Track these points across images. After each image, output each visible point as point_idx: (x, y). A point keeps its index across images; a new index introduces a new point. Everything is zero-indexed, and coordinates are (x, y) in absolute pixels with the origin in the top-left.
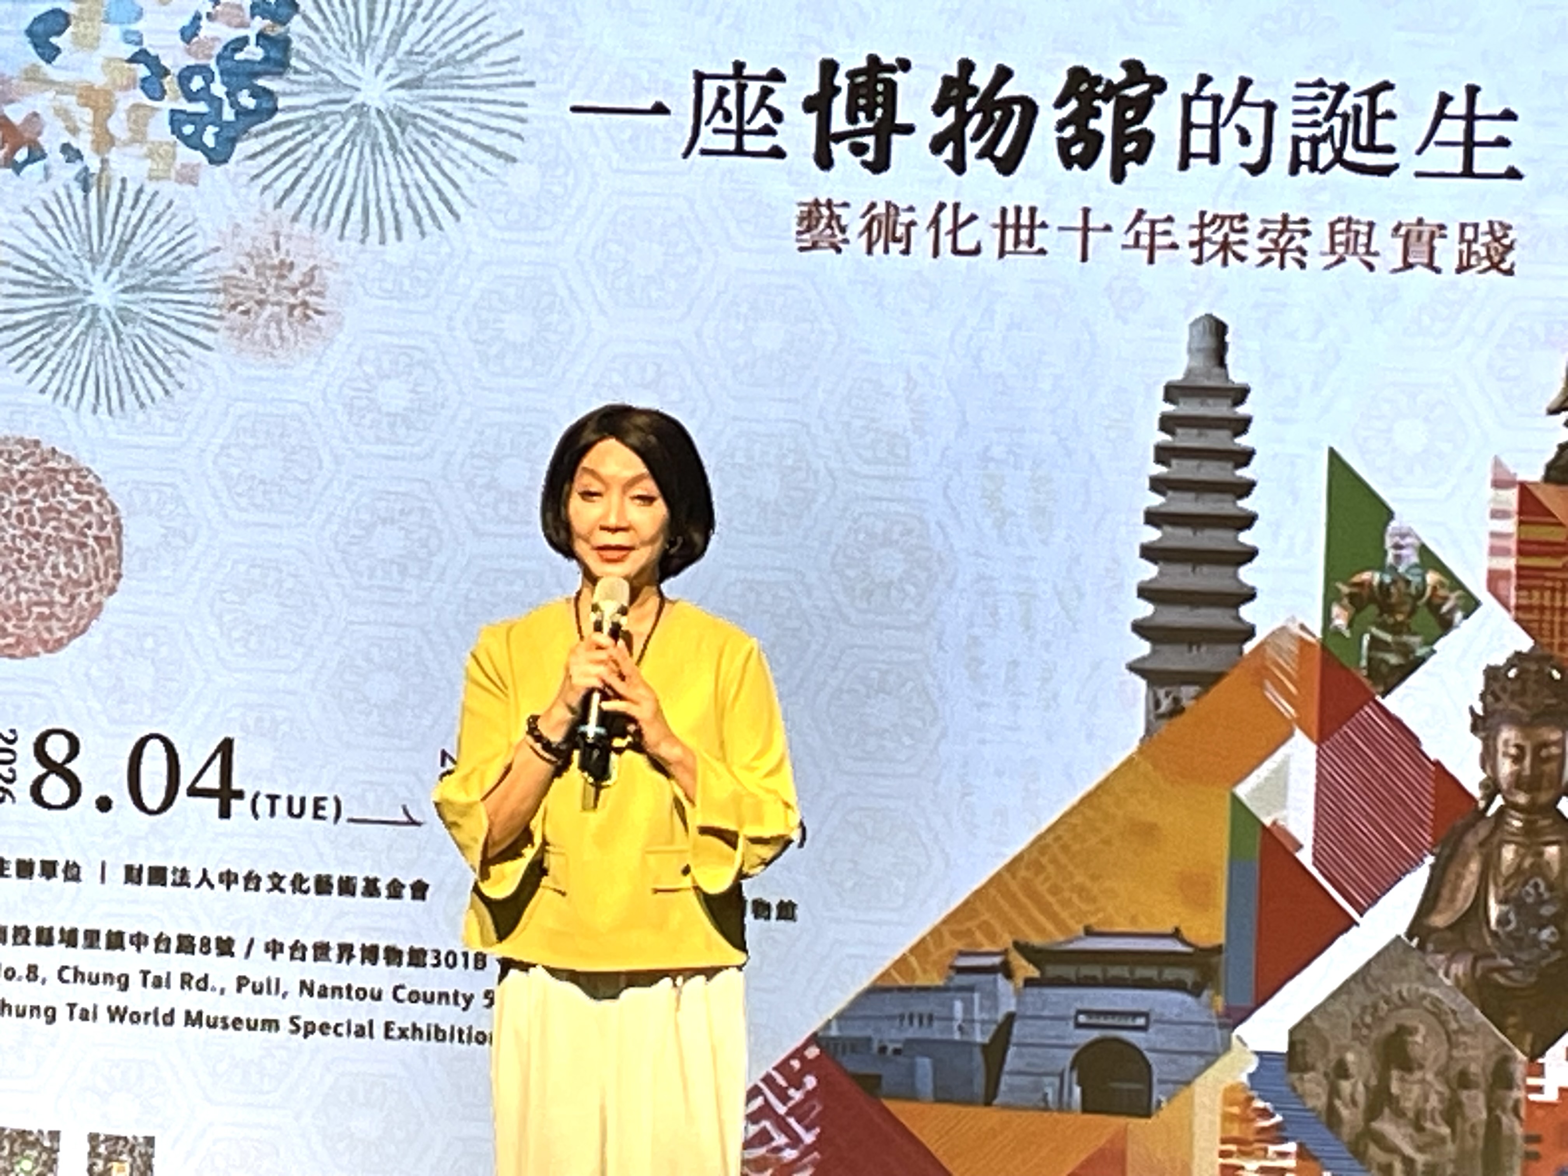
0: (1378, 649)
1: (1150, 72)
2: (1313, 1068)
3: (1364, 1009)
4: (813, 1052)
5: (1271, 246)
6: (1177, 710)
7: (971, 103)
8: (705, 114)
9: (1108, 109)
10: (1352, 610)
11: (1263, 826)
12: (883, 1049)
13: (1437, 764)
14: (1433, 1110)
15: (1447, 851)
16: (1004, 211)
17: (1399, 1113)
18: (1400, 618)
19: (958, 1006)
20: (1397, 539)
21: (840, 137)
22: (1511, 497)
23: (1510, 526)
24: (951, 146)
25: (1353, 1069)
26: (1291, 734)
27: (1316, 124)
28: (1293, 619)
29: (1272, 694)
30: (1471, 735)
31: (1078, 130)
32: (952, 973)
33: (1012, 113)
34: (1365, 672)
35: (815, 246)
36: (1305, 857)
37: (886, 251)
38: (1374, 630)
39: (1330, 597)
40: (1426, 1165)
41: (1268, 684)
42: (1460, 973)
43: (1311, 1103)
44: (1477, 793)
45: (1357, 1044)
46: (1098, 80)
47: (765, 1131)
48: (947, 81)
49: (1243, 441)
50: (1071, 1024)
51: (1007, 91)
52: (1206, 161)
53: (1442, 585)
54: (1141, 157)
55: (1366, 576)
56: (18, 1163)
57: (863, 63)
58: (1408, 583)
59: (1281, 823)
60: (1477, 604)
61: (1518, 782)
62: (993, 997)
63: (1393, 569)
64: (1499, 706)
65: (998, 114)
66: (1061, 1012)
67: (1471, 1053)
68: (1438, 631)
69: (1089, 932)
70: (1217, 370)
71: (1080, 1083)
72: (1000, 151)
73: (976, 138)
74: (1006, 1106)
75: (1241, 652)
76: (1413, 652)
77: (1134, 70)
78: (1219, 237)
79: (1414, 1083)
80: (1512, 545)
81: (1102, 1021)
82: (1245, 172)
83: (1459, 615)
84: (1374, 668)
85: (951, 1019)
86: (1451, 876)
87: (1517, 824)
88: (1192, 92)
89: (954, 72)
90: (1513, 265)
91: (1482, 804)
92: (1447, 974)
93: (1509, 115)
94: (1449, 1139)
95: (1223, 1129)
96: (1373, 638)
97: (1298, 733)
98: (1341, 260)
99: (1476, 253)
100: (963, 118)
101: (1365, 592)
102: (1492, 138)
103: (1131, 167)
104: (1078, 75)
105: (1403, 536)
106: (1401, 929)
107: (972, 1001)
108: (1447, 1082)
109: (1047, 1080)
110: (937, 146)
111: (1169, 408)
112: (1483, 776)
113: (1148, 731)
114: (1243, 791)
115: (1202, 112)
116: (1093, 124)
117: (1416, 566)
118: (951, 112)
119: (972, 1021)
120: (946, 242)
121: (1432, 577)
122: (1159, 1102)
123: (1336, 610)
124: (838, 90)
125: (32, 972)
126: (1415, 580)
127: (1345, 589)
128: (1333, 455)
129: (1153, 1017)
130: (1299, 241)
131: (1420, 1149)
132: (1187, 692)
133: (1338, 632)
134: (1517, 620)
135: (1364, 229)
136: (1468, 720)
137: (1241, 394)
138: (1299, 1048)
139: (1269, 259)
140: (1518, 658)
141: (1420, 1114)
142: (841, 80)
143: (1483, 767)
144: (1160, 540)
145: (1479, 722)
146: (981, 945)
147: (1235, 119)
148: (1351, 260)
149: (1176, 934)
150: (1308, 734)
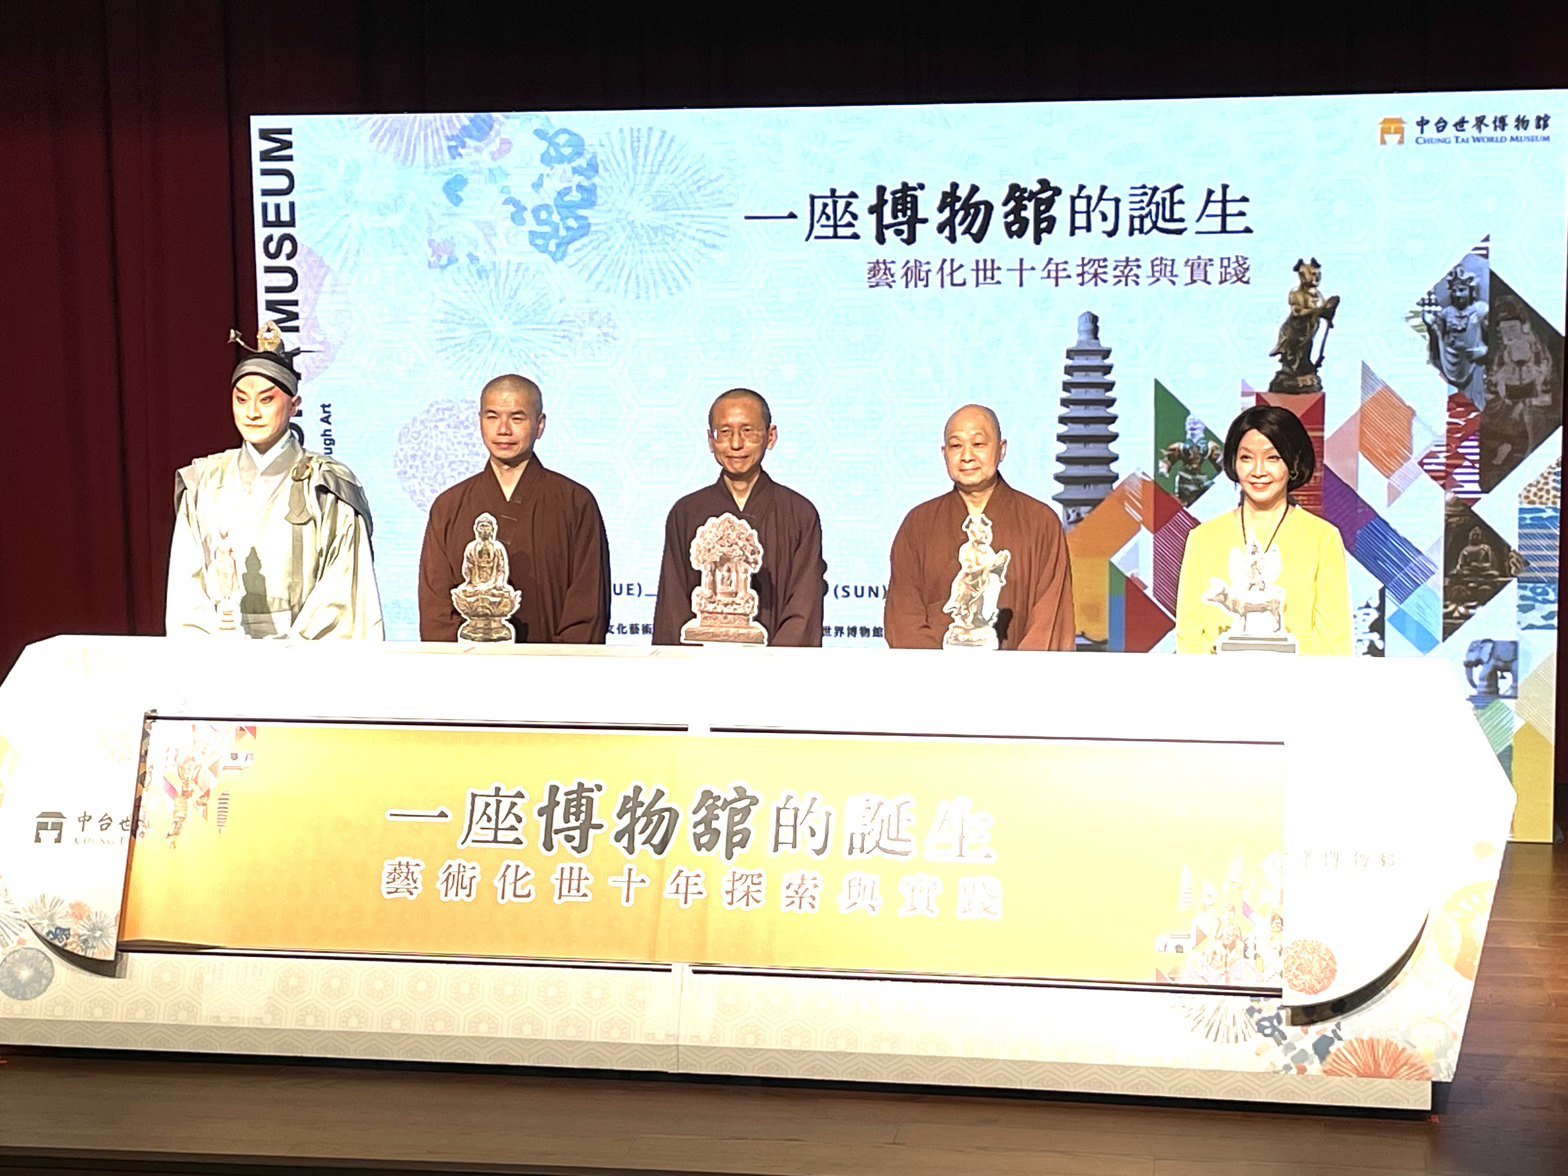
0: (1184, 483)
1: (1052, 185)
5: (1120, 274)
6: (1079, 519)
7: (958, 205)
8: (816, 217)
9: (1031, 205)
10: (1169, 463)
11: (1127, 578)
16: (977, 262)
18: (1195, 466)
20: (1193, 425)
21: (888, 227)
24: (948, 228)
26: (1139, 529)
27: (1142, 208)
28: (1138, 469)
29: (1129, 508)
31: (1015, 217)
33: (979, 210)
34: (1176, 495)
35: (877, 285)
36: (1149, 592)
37: (916, 286)
38: (1182, 473)
39: (1158, 457)
41: (1126, 504)
46: (1025, 190)
48: (945, 194)
49: (1109, 378)
51: (976, 198)
52: (1084, 230)
54: (1049, 230)
55: (1176, 445)
57: (899, 187)
58: (1199, 448)
59: (1135, 576)
63: (1191, 440)
65: (972, 211)
68: (1215, 472)
70: (1094, 341)
72: (974, 230)
73: (961, 224)
75: (1112, 488)
76: (1202, 483)
77: (1045, 184)
78: (1092, 271)
82: (1105, 235)
84: (1181, 493)
88: (1075, 194)
89: (948, 189)
90: (1249, 279)
93: (1244, 199)
96: (1181, 477)
97: (1143, 527)
98: (1158, 280)
99: (1230, 273)
100: (954, 213)
101: (1176, 453)
102: (1236, 212)
103: (1044, 236)
104: (1014, 188)
105: (1195, 423)
110: (941, 229)
111: (1070, 362)
114: (1115, 560)
115: (1081, 205)
116: (1023, 214)
117: (1201, 439)
118: (948, 209)
120: (947, 280)
121: (1211, 445)
123: (1161, 464)
124: (886, 201)
126: (1202, 446)
127: (1166, 453)
128: (1157, 383)
130: (1135, 271)
132: (1084, 510)
133: (1162, 475)
135: (1170, 263)
137: (1106, 353)
139: (1120, 281)
142: (888, 196)
144: (1068, 431)
147: (1099, 208)
148: (1163, 279)
150: (1148, 529)
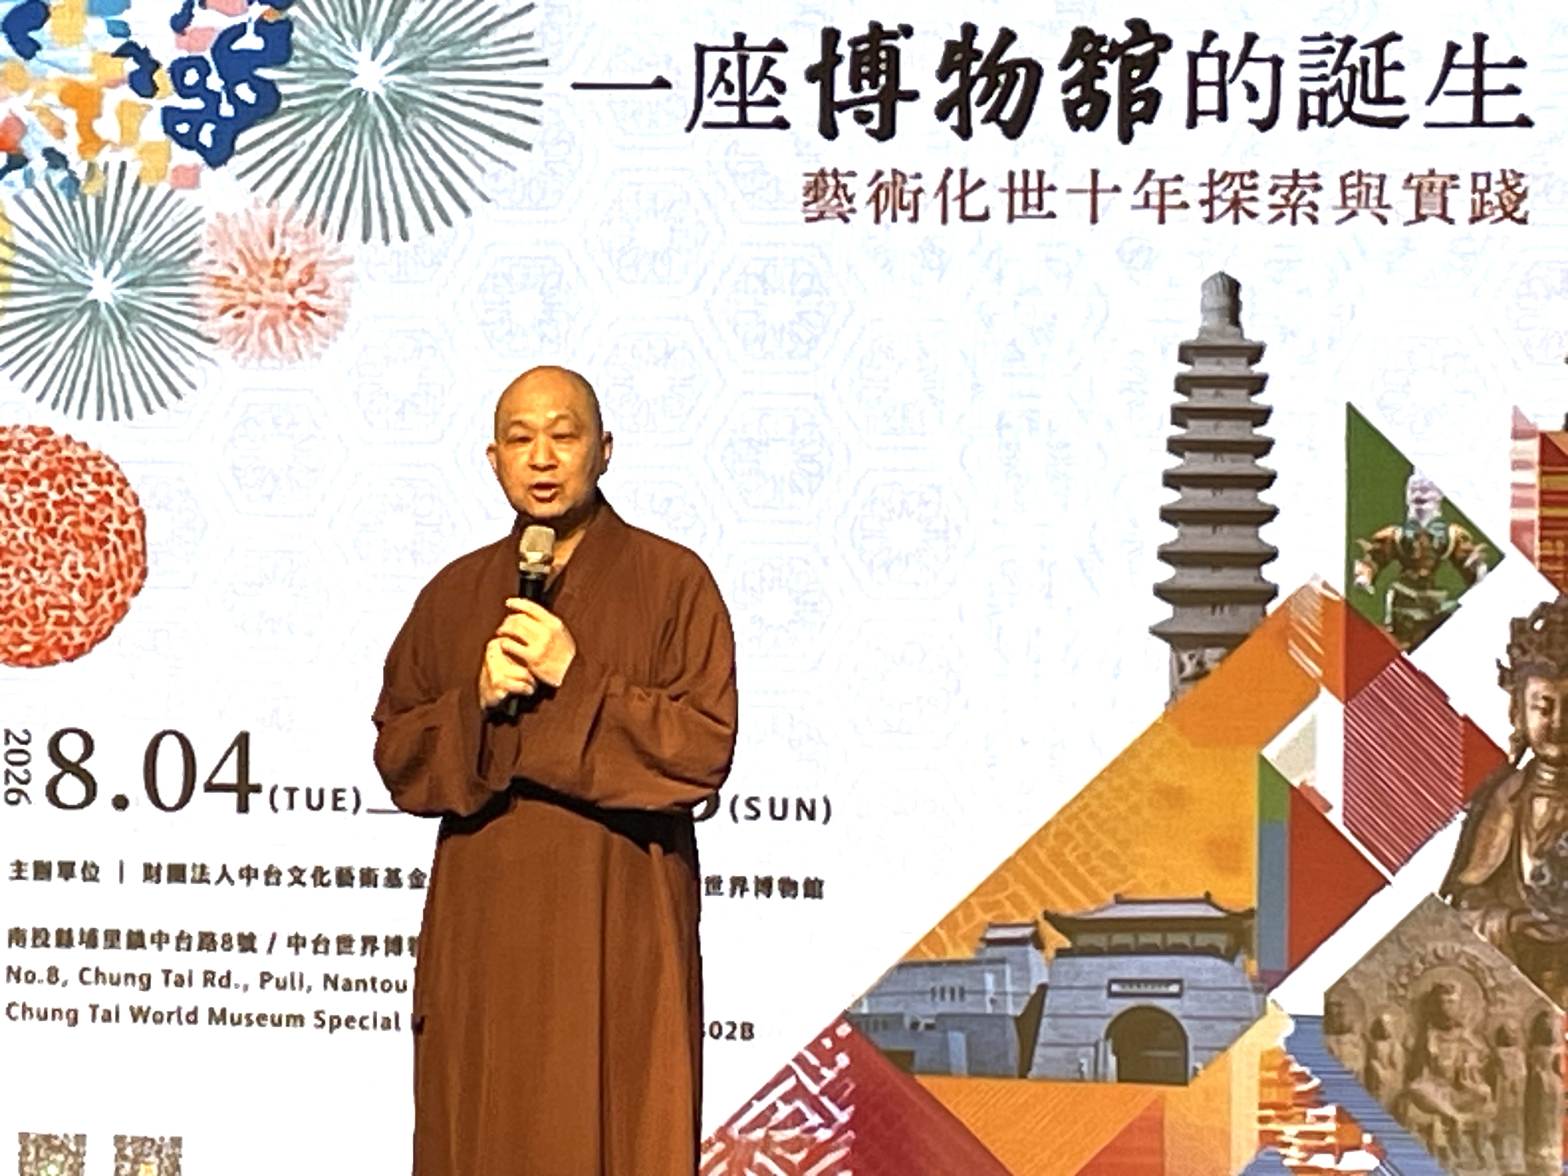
0: (1403, 606)
1: (1154, 30)
2: (1350, 1030)
3: (1399, 968)
4: (844, 1030)
5: (1282, 202)
6: (1201, 673)
7: (975, 67)
8: (707, 87)
9: (1113, 69)
10: (1375, 565)
11: (1292, 788)
12: (915, 1025)
13: (1466, 719)
14: (1471, 1070)
15: (1478, 808)
16: (1012, 175)
17: (1438, 1072)
18: (1424, 572)
19: (990, 979)
20: (1418, 494)
21: (843, 106)
22: (1531, 448)
23: (1531, 477)
24: (956, 110)
25: (1389, 1028)
26: (1317, 692)
27: (1324, 78)
28: (1315, 577)
29: (1296, 653)
30: (1499, 688)
31: (1083, 91)
32: (982, 945)
33: (1017, 77)
34: (1390, 629)
35: (821, 216)
36: (1335, 817)
37: (894, 219)
38: (1398, 586)
39: (1353, 554)
40: (1466, 1124)
41: (1291, 643)
42: (1495, 930)
43: (1348, 1066)
44: (1506, 746)
45: (1394, 1005)
46: (1102, 40)
47: (798, 1111)
48: (951, 46)
49: (1260, 400)
50: (1104, 994)
51: (1011, 54)
52: (1214, 118)
53: (1465, 538)
54: (1148, 117)
55: (1387, 532)
56: (45, 1167)
57: (865, 31)
58: (1431, 537)
59: (1310, 783)
60: (1501, 556)
61: (1548, 734)
62: (1024, 967)
63: (1416, 523)
64: (1527, 658)
65: (1002, 78)
66: (1094, 980)
67: (1508, 1009)
68: (1463, 585)
69: (1120, 900)
70: (1232, 329)
71: (1115, 1052)
72: (1006, 114)
73: (981, 102)
74: (1042, 1079)
75: (1264, 613)
76: (1438, 606)
77: (1139, 29)
78: (1229, 194)
79: (1452, 1041)
80: (1535, 495)
81: (1135, 989)
82: (1253, 127)
83: (1482, 569)
84: (1399, 625)
85: (983, 992)
86: (1483, 831)
87: (1547, 776)
88: (1198, 49)
89: (958, 37)
90: (1526, 213)
91: (1512, 758)
92: (1482, 931)
93: (1517, 63)
94: (1489, 1098)
95: (1261, 1095)
96: (1398, 595)
97: (1324, 692)
98: (1353, 214)
99: (1489, 202)
100: (968, 83)
101: (1388, 549)
102: (1502, 87)
103: (1139, 127)
104: (1082, 35)
105: (1424, 490)
106: (1435, 887)
107: (1004, 972)
108: (1486, 1040)
109: (1082, 1050)
110: (942, 112)
111: (1186, 369)
112: (1511, 730)
113: (1173, 694)
114: (1270, 752)
115: (1208, 69)
116: (1099, 85)
117: (1438, 520)
118: (955, 77)
119: (1005, 993)
120: (954, 208)
121: (1454, 531)
122: (1196, 1070)
123: (1359, 567)
124: (839, 59)
125: (53, 974)
126: (1438, 534)
127: (1368, 546)
128: (1351, 410)
129: (1186, 984)
130: (1310, 196)
131: (1460, 1109)
132: (1211, 654)
133: (1361, 588)
134: (1542, 571)
135: (1375, 182)
136: (1497, 672)
137: (1256, 353)
138: (1335, 1010)
139: (1282, 215)
140: (1544, 610)
141: (1459, 1073)
142: (843, 49)
143: (1513, 722)
144: (1179, 502)
145: (1507, 676)
146: (1012, 917)
147: (1243, 75)
148: (1363, 213)
149: (1207, 899)
150: (1333, 691)
